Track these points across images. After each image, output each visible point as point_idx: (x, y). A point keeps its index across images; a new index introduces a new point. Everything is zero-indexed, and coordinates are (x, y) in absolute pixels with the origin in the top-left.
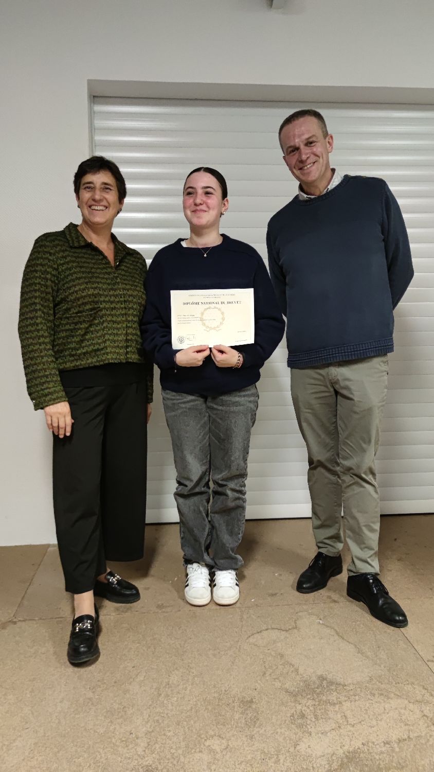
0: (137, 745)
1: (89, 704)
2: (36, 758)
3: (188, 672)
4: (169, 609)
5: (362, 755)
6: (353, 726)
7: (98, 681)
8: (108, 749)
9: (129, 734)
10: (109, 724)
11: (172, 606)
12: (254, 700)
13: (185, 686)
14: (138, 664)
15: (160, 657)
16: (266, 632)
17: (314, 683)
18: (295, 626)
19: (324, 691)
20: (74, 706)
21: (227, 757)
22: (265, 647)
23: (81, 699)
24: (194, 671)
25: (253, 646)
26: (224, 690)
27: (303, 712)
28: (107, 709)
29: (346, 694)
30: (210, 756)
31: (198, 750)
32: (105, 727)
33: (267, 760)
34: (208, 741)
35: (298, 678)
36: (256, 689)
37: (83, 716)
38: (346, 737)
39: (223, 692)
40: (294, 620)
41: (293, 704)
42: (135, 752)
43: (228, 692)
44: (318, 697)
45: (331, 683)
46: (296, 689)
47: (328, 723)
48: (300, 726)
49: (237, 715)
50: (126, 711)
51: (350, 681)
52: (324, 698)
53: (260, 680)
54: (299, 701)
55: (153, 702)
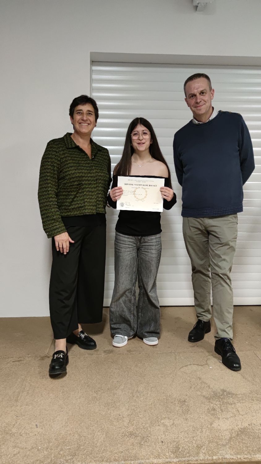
0: (123, 421)
1: (95, 400)
2: (69, 426)
3: (148, 385)
4: (134, 353)
5: (248, 430)
6: (243, 415)
7: (99, 388)
8: (108, 423)
9: (118, 415)
10: (107, 410)
11: (135, 351)
12: (186, 401)
13: (147, 392)
14: (120, 380)
15: (131, 377)
16: (190, 366)
17: (219, 393)
18: (206, 363)
19: (225, 397)
20: (87, 400)
21: (174, 429)
22: (190, 374)
23: (90, 397)
24: (151, 384)
25: (183, 373)
26: (168, 395)
27: (214, 407)
28: (105, 402)
29: (238, 399)
30: (164, 428)
31: (157, 425)
32: (105, 412)
33: (196, 431)
34: (162, 420)
35: (210, 390)
36: (187, 395)
37: (92, 405)
38: (239, 421)
40: (205, 360)
41: (208, 403)
42: (123, 425)
43: (171, 396)
44: (222, 400)
45: (229, 393)
46: (210, 396)
47: (229, 414)
48: (213, 415)
49: (177, 408)
50: (115, 404)
51: (239, 393)
52: (225, 401)
53: (189, 390)
54: (211, 402)
55: (130, 400)
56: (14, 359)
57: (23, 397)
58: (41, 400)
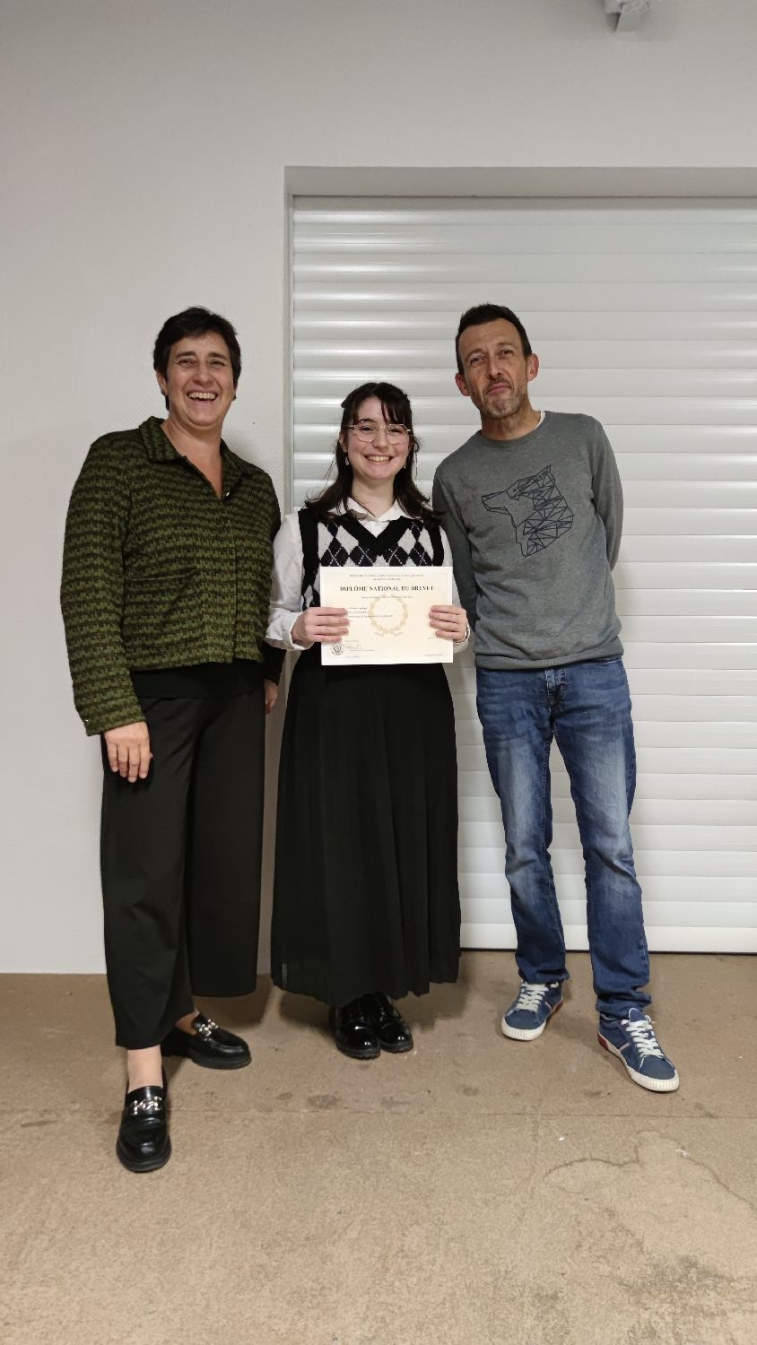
1: (261, 1276)
3: (437, 1230)
4: (402, 1109)
7: (277, 1233)
9: (330, 1339)
10: (296, 1318)
11: (408, 1103)
12: (559, 1295)
13: (432, 1256)
14: (348, 1208)
15: (387, 1198)
16: (581, 1164)
17: (673, 1269)
18: (635, 1158)
19: (691, 1288)
20: (234, 1276)
22: (579, 1194)
23: (247, 1265)
24: (447, 1228)
25: (557, 1190)
26: (502, 1270)
27: (653, 1324)
28: (292, 1289)
29: (735, 1297)
32: (288, 1323)
35: (642, 1258)
36: (563, 1274)
37: (249, 1297)
39: (502, 1274)
40: (633, 1147)
41: (633, 1309)
43: (512, 1274)
44: (681, 1298)
45: (706, 1273)
46: (640, 1281)
49: (528, 1321)
50: (325, 1296)
51: (741, 1273)
52: (692, 1301)
53: (571, 1257)
54: (645, 1304)
55: (374, 1282)
56: (27, 1117)
57: (34, 1253)
58: (89, 1268)
